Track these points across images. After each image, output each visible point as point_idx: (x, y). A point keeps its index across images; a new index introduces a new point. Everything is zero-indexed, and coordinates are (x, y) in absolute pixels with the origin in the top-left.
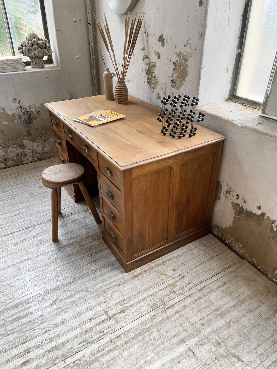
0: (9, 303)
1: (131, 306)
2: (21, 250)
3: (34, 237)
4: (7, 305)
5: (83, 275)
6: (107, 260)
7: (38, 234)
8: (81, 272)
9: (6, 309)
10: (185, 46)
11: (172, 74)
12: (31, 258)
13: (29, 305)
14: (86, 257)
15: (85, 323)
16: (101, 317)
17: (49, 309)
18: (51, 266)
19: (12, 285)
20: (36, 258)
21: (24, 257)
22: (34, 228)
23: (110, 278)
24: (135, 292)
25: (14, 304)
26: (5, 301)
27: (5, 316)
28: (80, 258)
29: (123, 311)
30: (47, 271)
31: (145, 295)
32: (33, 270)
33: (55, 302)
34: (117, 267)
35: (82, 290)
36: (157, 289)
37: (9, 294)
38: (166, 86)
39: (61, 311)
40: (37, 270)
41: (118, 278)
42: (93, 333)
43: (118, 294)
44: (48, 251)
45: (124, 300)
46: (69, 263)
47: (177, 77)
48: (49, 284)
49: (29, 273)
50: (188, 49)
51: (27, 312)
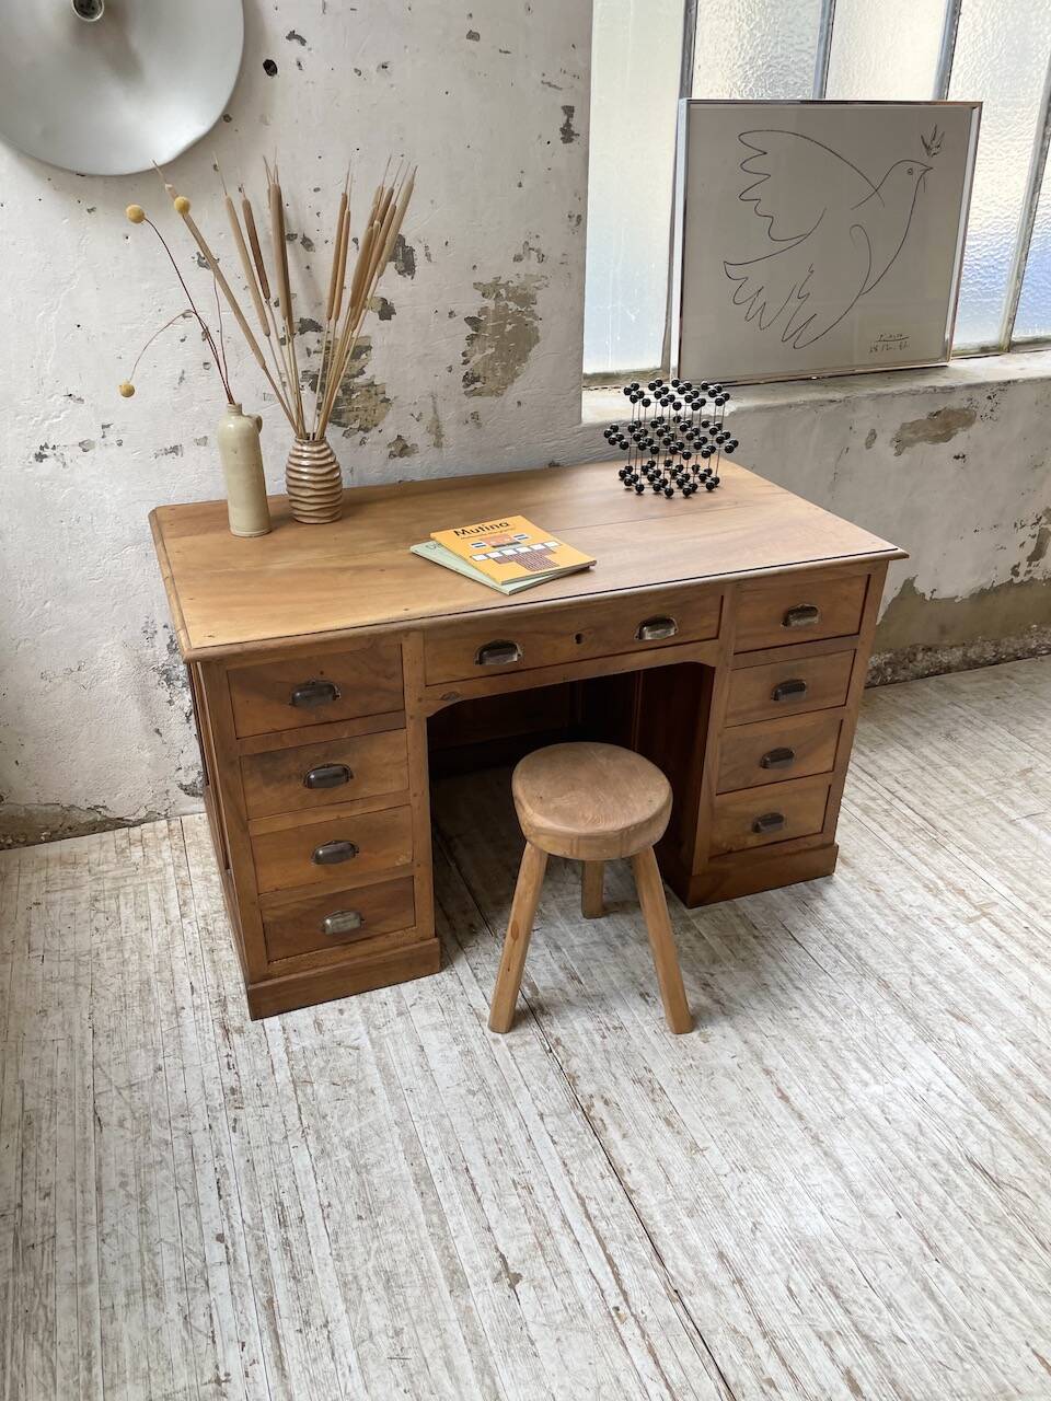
0: (989, 1127)
1: (941, 878)
2: (730, 1125)
3: (654, 1091)
4: (997, 1133)
5: (849, 959)
6: (784, 907)
7: (637, 1081)
8: (836, 962)
9: (1015, 1131)
10: (518, 259)
11: (464, 354)
12: (779, 1090)
13: (984, 1073)
14: (769, 949)
15: (1010, 957)
16: (989, 930)
17: (988, 1028)
18: (817, 1032)
19: (912, 1130)
20: (778, 1076)
21: (774, 1112)
22: (591, 1096)
23: (854, 906)
24: (899, 868)
25: (988, 1114)
26: (984, 1140)
27: (1039, 1130)
28: (776, 963)
29: (962, 892)
30: (837, 1041)
31: (905, 853)
32: (837, 1078)
33: (961, 1015)
34: (812, 890)
35: (907, 960)
36: (882, 834)
37: (951, 1132)
38: (435, 402)
39: (989, 1003)
40: (839, 1069)
41: (852, 891)
42: (1035, 944)
43: (909, 897)
44: (739, 1044)
45: (926, 886)
46: (797, 988)
47: (491, 357)
48: (893, 1033)
49: (853, 1087)
50: (531, 265)
51: (1009, 1078)
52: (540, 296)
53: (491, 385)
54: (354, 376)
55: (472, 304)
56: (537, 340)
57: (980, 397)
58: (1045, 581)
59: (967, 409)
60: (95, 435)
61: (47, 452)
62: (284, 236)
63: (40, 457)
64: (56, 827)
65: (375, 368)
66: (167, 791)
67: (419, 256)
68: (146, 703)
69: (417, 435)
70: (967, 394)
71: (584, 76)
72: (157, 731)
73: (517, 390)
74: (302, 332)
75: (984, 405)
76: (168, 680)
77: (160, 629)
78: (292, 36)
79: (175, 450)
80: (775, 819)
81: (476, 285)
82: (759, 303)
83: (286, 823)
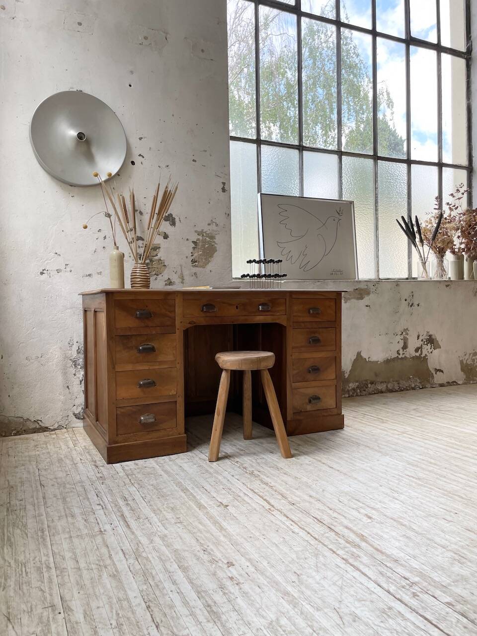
1: (386, 428)
2: (310, 473)
3: (279, 469)
5: (352, 443)
6: (326, 435)
7: (271, 467)
8: (348, 444)
9: (424, 469)
10: (209, 224)
11: (192, 253)
13: (409, 460)
14: (320, 442)
16: (407, 436)
17: (410, 453)
18: (343, 456)
20: (328, 464)
21: (328, 470)
22: (253, 471)
23: (353, 434)
24: (369, 427)
25: (412, 467)
26: (412, 471)
28: (324, 445)
29: (394, 430)
30: (350, 457)
31: (371, 424)
32: (352, 463)
33: (398, 451)
34: (336, 432)
35: (376, 442)
36: (362, 421)
38: (181, 268)
39: (409, 448)
41: (351, 431)
43: (374, 431)
44: (311, 459)
45: (381, 429)
46: (333, 448)
47: (201, 255)
48: (373, 455)
49: (358, 464)
50: (213, 227)
52: (217, 237)
53: (201, 264)
54: (154, 256)
55: (195, 237)
56: (216, 251)
57: (371, 286)
58: (411, 358)
59: (366, 289)
60: (62, 267)
61: (45, 272)
62: (135, 211)
63: (42, 273)
64: (19, 429)
65: (161, 254)
66: (68, 416)
67: (177, 220)
68: (65, 374)
69: (175, 278)
70: (366, 283)
71: (228, 174)
72: (68, 387)
73: (209, 267)
74: (137, 240)
75: (372, 289)
76: (75, 365)
77: (75, 343)
78: (140, 155)
79: (90, 275)
80: (317, 398)
81: (196, 231)
82: (290, 256)
83: (129, 367)
